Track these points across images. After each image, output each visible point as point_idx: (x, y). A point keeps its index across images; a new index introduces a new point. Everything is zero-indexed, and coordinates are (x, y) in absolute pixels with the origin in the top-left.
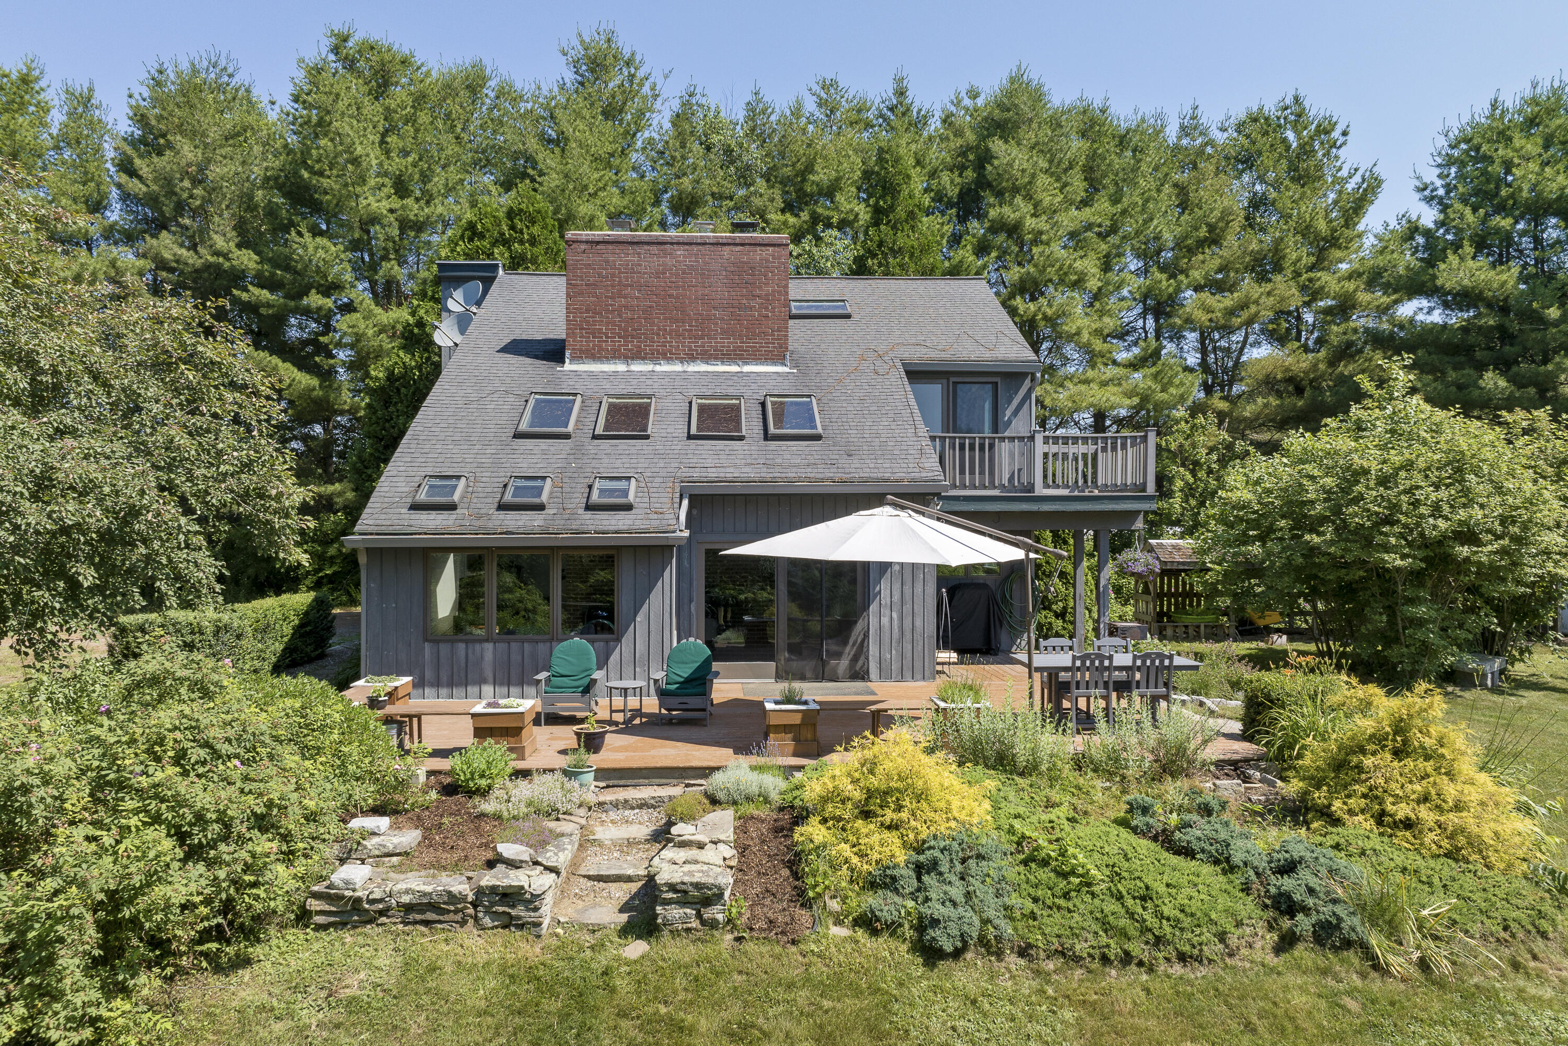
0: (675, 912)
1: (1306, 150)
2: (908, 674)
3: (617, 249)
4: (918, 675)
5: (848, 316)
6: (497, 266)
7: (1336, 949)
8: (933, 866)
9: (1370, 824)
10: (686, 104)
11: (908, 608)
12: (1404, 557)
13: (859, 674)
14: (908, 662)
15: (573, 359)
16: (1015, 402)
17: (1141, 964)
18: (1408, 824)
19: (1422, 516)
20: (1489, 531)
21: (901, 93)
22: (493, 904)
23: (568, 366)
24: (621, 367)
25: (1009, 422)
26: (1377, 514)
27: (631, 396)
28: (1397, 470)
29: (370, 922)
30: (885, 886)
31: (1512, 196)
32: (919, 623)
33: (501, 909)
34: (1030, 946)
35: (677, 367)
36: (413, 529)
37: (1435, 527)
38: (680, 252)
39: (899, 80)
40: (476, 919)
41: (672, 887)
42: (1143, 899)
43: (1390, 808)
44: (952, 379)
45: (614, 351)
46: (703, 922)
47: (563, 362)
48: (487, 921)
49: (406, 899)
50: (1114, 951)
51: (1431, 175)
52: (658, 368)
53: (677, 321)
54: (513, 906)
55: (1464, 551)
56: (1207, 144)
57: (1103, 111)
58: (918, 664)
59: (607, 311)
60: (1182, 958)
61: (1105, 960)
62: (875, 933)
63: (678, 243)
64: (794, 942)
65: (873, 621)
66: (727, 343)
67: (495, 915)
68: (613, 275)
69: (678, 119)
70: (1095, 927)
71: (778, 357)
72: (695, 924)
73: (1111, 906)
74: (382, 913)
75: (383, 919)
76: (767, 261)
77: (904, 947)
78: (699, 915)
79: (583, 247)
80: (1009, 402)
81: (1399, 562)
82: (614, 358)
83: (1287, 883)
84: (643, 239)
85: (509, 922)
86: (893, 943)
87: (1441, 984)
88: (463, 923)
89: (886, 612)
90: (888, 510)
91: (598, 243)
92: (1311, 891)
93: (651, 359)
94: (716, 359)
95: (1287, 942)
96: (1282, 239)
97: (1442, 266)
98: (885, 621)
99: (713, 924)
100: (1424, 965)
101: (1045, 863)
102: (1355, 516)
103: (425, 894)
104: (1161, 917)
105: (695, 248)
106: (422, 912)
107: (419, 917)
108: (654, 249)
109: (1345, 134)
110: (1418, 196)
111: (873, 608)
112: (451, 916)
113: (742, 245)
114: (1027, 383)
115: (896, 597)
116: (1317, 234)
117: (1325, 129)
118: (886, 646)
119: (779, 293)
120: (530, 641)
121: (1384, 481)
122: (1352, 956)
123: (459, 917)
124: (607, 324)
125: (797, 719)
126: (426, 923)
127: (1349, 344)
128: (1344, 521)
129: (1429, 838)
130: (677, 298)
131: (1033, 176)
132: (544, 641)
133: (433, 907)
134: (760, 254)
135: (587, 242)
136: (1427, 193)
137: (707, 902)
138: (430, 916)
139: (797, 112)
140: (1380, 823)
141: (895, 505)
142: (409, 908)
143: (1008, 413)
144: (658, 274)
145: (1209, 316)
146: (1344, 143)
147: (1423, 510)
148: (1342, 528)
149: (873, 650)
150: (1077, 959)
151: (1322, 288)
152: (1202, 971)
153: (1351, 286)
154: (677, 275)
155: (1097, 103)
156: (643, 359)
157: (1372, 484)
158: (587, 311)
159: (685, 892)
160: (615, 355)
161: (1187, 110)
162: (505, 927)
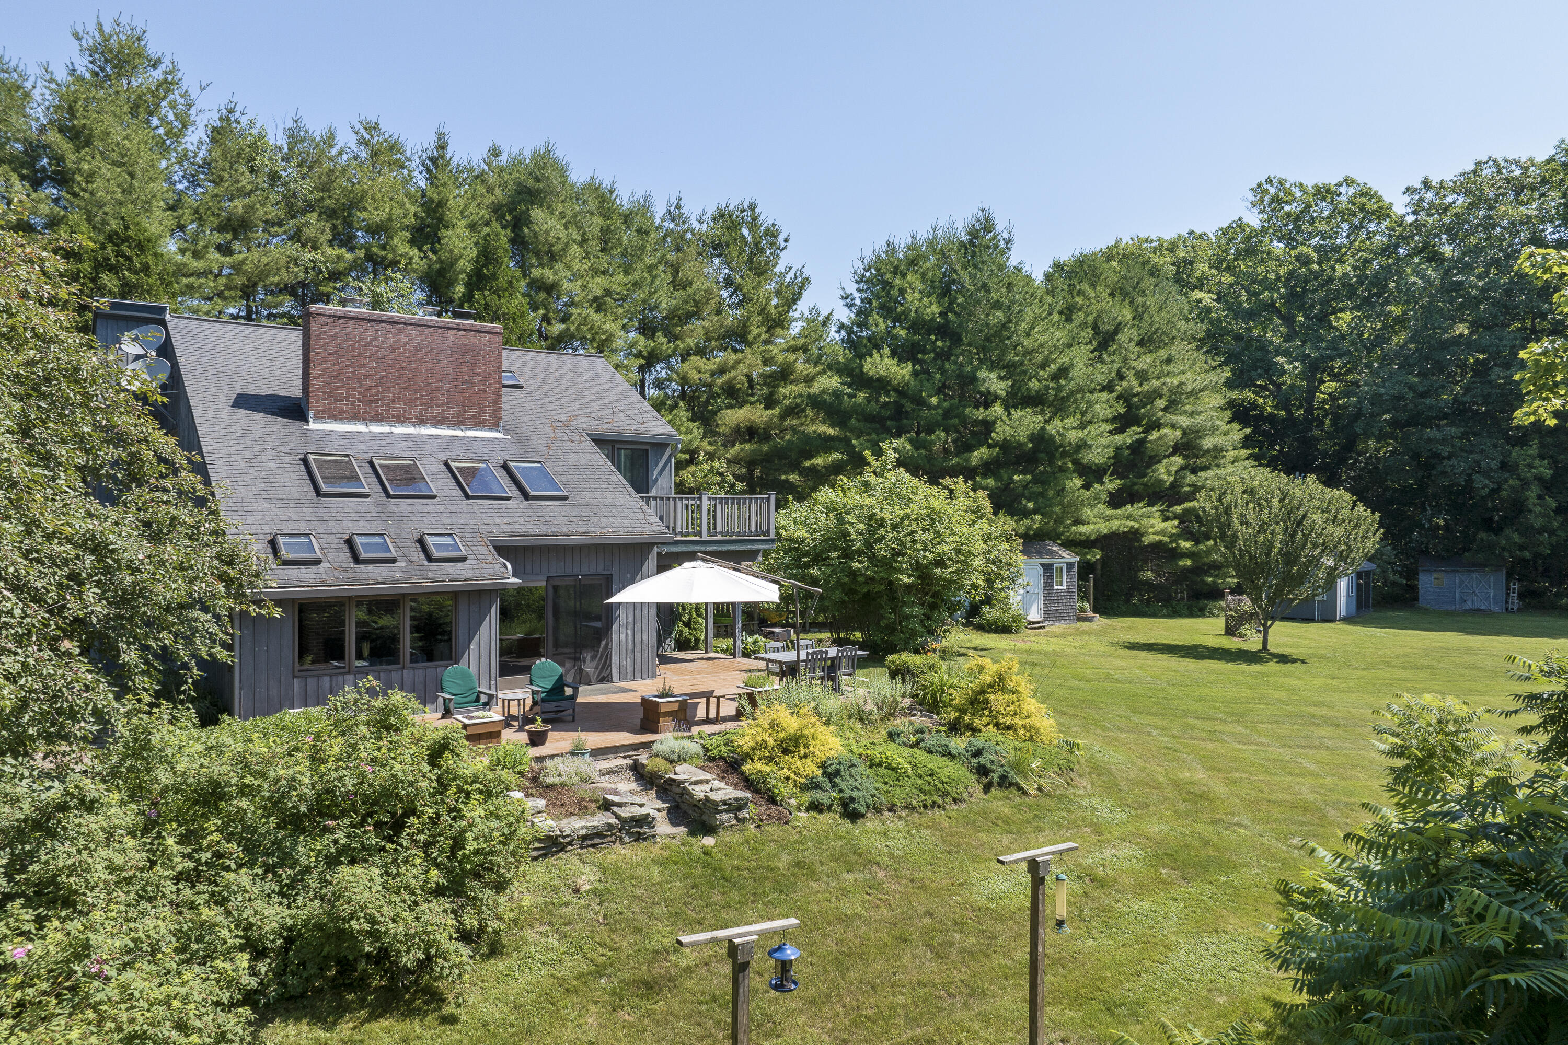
0: (725, 816)
1: (758, 249)
2: (638, 675)
3: (358, 325)
4: (645, 676)
5: (521, 387)
6: (164, 309)
7: (1007, 788)
8: (837, 773)
9: (995, 730)
10: (225, 119)
11: (638, 626)
12: (909, 576)
13: (605, 678)
14: (638, 667)
15: (316, 418)
16: (660, 465)
17: (939, 807)
18: (1009, 728)
19: (918, 550)
20: (949, 559)
21: (442, 147)
22: (630, 828)
23: (313, 425)
24: (360, 428)
25: (657, 479)
26: (894, 549)
27: (395, 458)
28: (903, 519)
29: (561, 850)
30: (813, 788)
31: (903, 313)
32: (645, 637)
33: (635, 830)
34: (894, 805)
35: (410, 430)
36: (296, 583)
37: (924, 557)
38: (412, 331)
39: (441, 135)
40: (621, 838)
41: (724, 803)
42: (931, 775)
43: (1002, 721)
44: (617, 446)
45: (354, 413)
46: (738, 820)
47: (307, 421)
48: (627, 839)
49: (583, 832)
50: (929, 803)
51: (852, 288)
52: (394, 430)
53: (409, 390)
54: (641, 827)
55: (938, 571)
56: (688, 231)
57: (611, 192)
58: (645, 667)
59: (348, 378)
60: (955, 800)
61: (925, 806)
62: (821, 812)
63: (411, 324)
64: (787, 823)
65: (615, 637)
66: (454, 411)
67: (629, 833)
68: (353, 347)
69: (217, 134)
70: (917, 792)
71: (494, 424)
72: (734, 822)
73: (920, 782)
74: (570, 843)
75: (570, 848)
76: (485, 345)
77: (837, 817)
78: (736, 817)
79: (326, 320)
80: (657, 465)
81: (907, 580)
82: (354, 419)
83: (982, 760)
84: (379, 318)
85: (639, 837)
86: (832, 815)
87: (1048, 795)
88: (614, 843)
89: (623, 630)
90: (700, 563)
91: (340, 317)
92: (992, 762)
93: (387, 422)
94: (443, 424)
95: (987, 788)
96: (749, 318)
97: (869, 360)
98: (623, 637)
99: (743, 820)
100: (1040, 789)
101: (880, 765)
102: (882, 551)
103: (595, 827)
104: (942, 782)
105: (425, 330)
106: (592, 839)
107: (590, 843)
108: (390, 327)
109: (786, 240)
110: (842, 302)
111: (615, 627)
112: (609, 839)
113: (465, 330)
114: (668, 451)
115: (630, 619)
116: (768, 315)
117: (772, 233)
118: (624, 656)
119: (495, 372)
120: (385, 671)
121: (895, 527)
122: (1013, 789)
123: (613, 839)
124: (348, 389)
125: (675, 707)
126: (593, 846)
127: (798, 405)
128: (874, 554)
129: (1021, 732)
130: (410, 370)
131: (567, 244)
132: (396, 670)
133: (600, 835)
134: (478, 339)
135: (330, 316)
136: (848, 300)
137: (740, 808)
138: (597, 841)
139: (330, 139)
140: (998, 728)
141: (704, 560)
142: (584, 838)
143: (655, 473)
144: (393, 349)
145: (699, 376)
146: (785, 248)
147: (919, 546)
148: (872, 558)
149: (615, 659)
150: (914, 808)
151: (773, 358)
152: (964, 806)
153: (791, 357)
154: (410, 351)
155: (607, 184)
156: (381, 421)
157: (889, 529)
158: (330, 377)
159: (730, 804)
160: (355, 417)
161: (674, 200)
162: (636, 840)
